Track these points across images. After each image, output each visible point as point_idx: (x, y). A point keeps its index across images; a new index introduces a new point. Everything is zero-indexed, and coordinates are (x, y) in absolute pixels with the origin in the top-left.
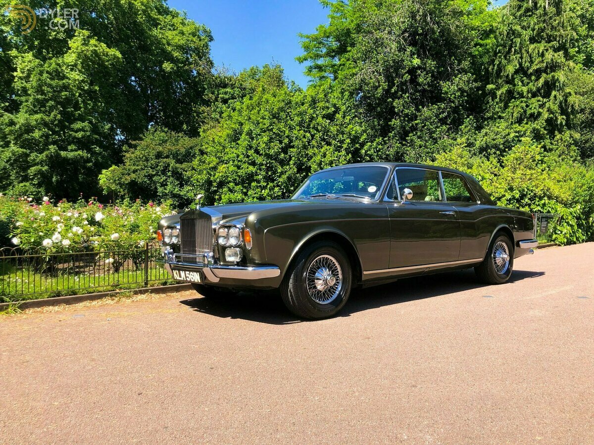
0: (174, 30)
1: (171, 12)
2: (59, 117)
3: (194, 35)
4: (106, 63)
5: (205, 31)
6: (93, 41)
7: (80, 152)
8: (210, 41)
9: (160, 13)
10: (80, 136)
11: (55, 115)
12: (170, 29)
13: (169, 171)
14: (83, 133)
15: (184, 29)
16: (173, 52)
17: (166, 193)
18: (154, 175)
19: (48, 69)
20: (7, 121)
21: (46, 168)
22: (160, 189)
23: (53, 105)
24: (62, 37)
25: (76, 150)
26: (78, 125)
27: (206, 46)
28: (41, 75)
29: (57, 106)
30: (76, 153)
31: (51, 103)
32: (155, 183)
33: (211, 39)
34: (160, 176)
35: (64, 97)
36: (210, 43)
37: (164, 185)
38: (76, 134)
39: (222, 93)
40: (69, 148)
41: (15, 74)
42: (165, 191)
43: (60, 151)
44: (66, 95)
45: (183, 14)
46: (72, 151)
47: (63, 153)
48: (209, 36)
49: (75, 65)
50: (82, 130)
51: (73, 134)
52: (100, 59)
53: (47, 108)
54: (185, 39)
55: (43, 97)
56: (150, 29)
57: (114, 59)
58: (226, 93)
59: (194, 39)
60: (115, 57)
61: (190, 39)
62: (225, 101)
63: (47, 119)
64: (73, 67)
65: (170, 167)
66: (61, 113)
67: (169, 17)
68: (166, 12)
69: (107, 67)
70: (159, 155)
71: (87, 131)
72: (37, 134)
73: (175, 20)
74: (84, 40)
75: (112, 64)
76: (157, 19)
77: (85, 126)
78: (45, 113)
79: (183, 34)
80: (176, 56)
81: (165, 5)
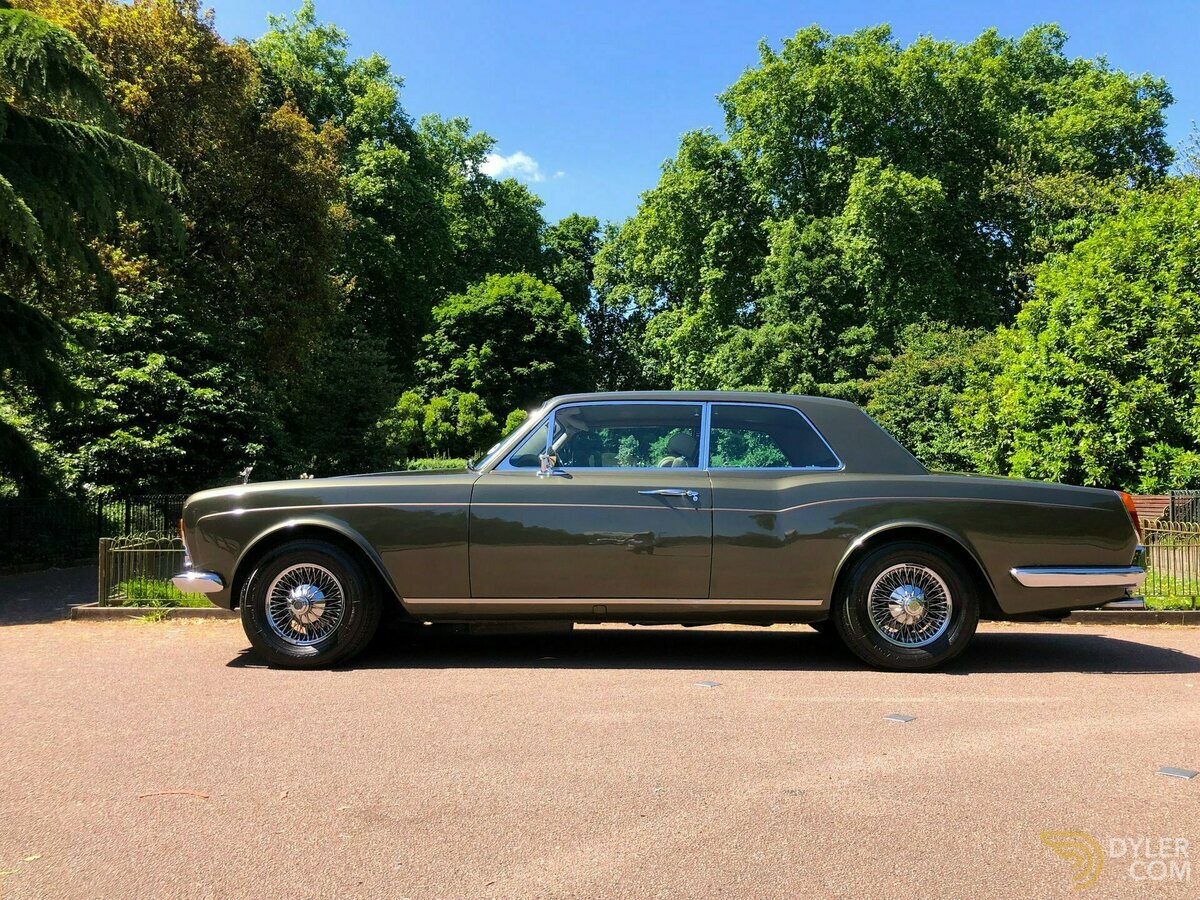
0: (1074, 102)
1: (1073, 67)
2: (819, 322)
3: (1119, 100)
4: (913, 209)
5: (1150, 86)
6: (885, 174)
7: (852, 383)
8: (1164, 106)
9: (1047, 78)
10: (854, 354)
11: (814, 320)
12: (1066, 105)
13: (937, 409)
14: (859, 347)
15: (1098, 96)
16: (1058, 154)
17: (933, 454)
18: (913, 420)
19: (806, 242)
20: (740, 342)
23: (810, 304)
24: (841, 179)
25: (846, 379)
26: (852, 333)
27: (1156, 121)
28: (793, 256)
29: (816, 305)
30: (845, 385)
31: (808, 300)
33: (1167, 100)
34: (922, 420)
35: (828, 286)
36: (1163, 112)
37: (927, 438)
38: (847, 351)
39: (1060, 230)
40: (836, 376)
41: (767, 258)
42: (932, 450)
43: (818, 383)
44: (831, 282)
45: (1097, 64)
46: (841, 380)
47: (823, 386)
48: (1161, 94)
49: (857, 224)
50: (858, 341)
51: (844, 350)
52: (900, 203)
53: (802, 311)
54: (1097, 116)
55: (795, 292)
56: (1010, 120)
57: (929, 195)
59: (1120, 111)
60: (930, 193)
61: (1109, 114)
62: (1068, 247)
63: (797, 329)
64: (855, 229)
65: (940, 402)
66: (822, 315)
67: (1063, 80)
68: (1062, 69)
69: (913, 215)
70: (925, 378)
71: (866, 342)
72: (784, 357)
73: (1078, 83)
74: (872, 174)
75: (926, 208)
76: (1039, 91)
77: (864, 333)
78: (795, 319)
79: (1093, 106)
80: (1066, 160)
81: (1055, 56)
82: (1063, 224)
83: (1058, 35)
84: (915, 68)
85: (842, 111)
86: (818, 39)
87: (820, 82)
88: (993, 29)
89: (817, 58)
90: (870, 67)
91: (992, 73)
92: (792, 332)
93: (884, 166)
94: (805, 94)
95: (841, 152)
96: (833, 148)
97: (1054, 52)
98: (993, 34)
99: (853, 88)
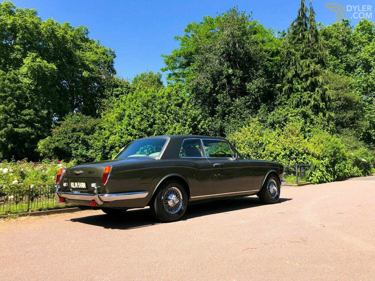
0: (91, 51)
1: (90, 40)
2: (15, 106)
3: (104, 54)
4: (47, 73)
5: (111, 52)
6: (38, 60)
7: (27, 129)
8: (114, 58)
9: (83, 41)
10: (28, 118)
11: (13, 105)
12: (89, 51)
13: (80, 140)
14: (29, 116)
15: (98, 51)
16: (90, 65)
17: (77, 154)
18: (70, 143)
19: (9, 77)
21: (5, 139)
22: (74, 152)
23: (11, 100)
24: (19, 57)
25: (24, 127)
26: (26, 111)
27: (112, 62)
28: (4, 81)
29: (13, 100)
30: (24, 129)
31: (10, 98)
32: (71, 148)
33: (115, 57)
34: (74, 143)
35: (18, 94)
37: (76, 149)
38: (25, 117)
39: (116, 91)
40: (20, 126)
42: (77, 153)
43: (14, 128)
44: (19, 93)
45: (97, 41)
46: (22, 128)
47: (16, 129)
48: (113, 55)
49: (27, 74)
50: (29, 115)
51: (23, 117)
52: (42, 70)
53: (7, 101)
54: (98, 57)
55: (5, 94)
56: (75, 52)
57: (51, 70)
58: (118, 91)
59: (104, 57)
60: (52, 69)
61: (101, 57)
62: (117, 96)
63: (6, 108)
64: (26, 76)
65: (81, 138)
66: (16, 104)
67: (88, 44)
68: (87, 40)
69: (46, 75)
70: (74, 130)
71: (32, 115)
73: (92, 45)
74: (33, 58)
75: (50, 73)
76: (81, 45)
77: (31, 112)
78: (5, 104)
79: (97, 53)
80: (92, 68)
81: (86, 37)
82: (115, 89)
83: (87, 31)
84: (49, 27)
85: (22, 34)
86: (11, 6)
87: (14, 22)
88: (69, 22)
89: (11, 13)
90: (33, 22)
91: (71, 36)
92: (4, 108)
93: (37, 57)
94: (6, 24)
95: (20, 48)
96: (17, 46)
97: (85, 35)
98: (68, 24)
99: (26, 28)
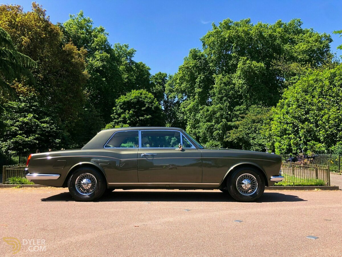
1: (304, 31)
3: (316, 41)
4: (256, 72)
5: (326, 36)
6: (248, 62)
8: (330, 42)
9: (295, 34)
10: (238, 114)
11: (227, 104)
12: (301, 42)
13: (257, 130)
14: (239, 112)
15: (310, 39)
16: (298, 56)
18: (250, 133)
19: (225, 81)
20: (206, 110)
21: (221, 131)
22: (251, 141)
24: (236, 63)
26: (237, 108)
27: (328, 47)
28: (221, 85)
29: (227, 99)
30: (235, 123)
31: (225, 98)
32: (250, 137)
33: (331, 41)
34: (253, 133)
35: (231, 94)
36: (330, 44)
40: (233, 120)
41: (214, 86)
45: (311, 30)
46: (234, 121)
47: (229, 123)
48: (329, 39)
49: (240, 75)
50: (239, 110)
51: (235, 112)
52: (252, 70)
53: (223, 101)
54: (310, 45)
55: (221, 96)
59: (316, 44)
60: (261, 67)
61: (314, 45)
63: (222, 106)
65: (258, 128)
66: (229, 102)
67: (301, 35)
68: (300, 32)
69: (256, 74)
70: (254, 121)
71: (242, 110)
72: (218, 114)
73: (305, 36)
74: (244, 62)
75: (260, 71)
76: (294, 38)
77: (241, 108)
78: (222, 104)
79: (309, 42)
80: (301, 58)
81: (299, 28)
83: (300, 22)
84: (257, 31)
85: (236, 43)
86: (229, 22)
87: (229, 35)
88: (280, 20)
89: (229, 28)
90: (244, 31)
91: (279, 33)
92: (220, 107)
93: (247, 59)
94: (225, 38)
95: (235, 55)
96: (233, 54)
98: (280, 21)
99: (239, 37)
